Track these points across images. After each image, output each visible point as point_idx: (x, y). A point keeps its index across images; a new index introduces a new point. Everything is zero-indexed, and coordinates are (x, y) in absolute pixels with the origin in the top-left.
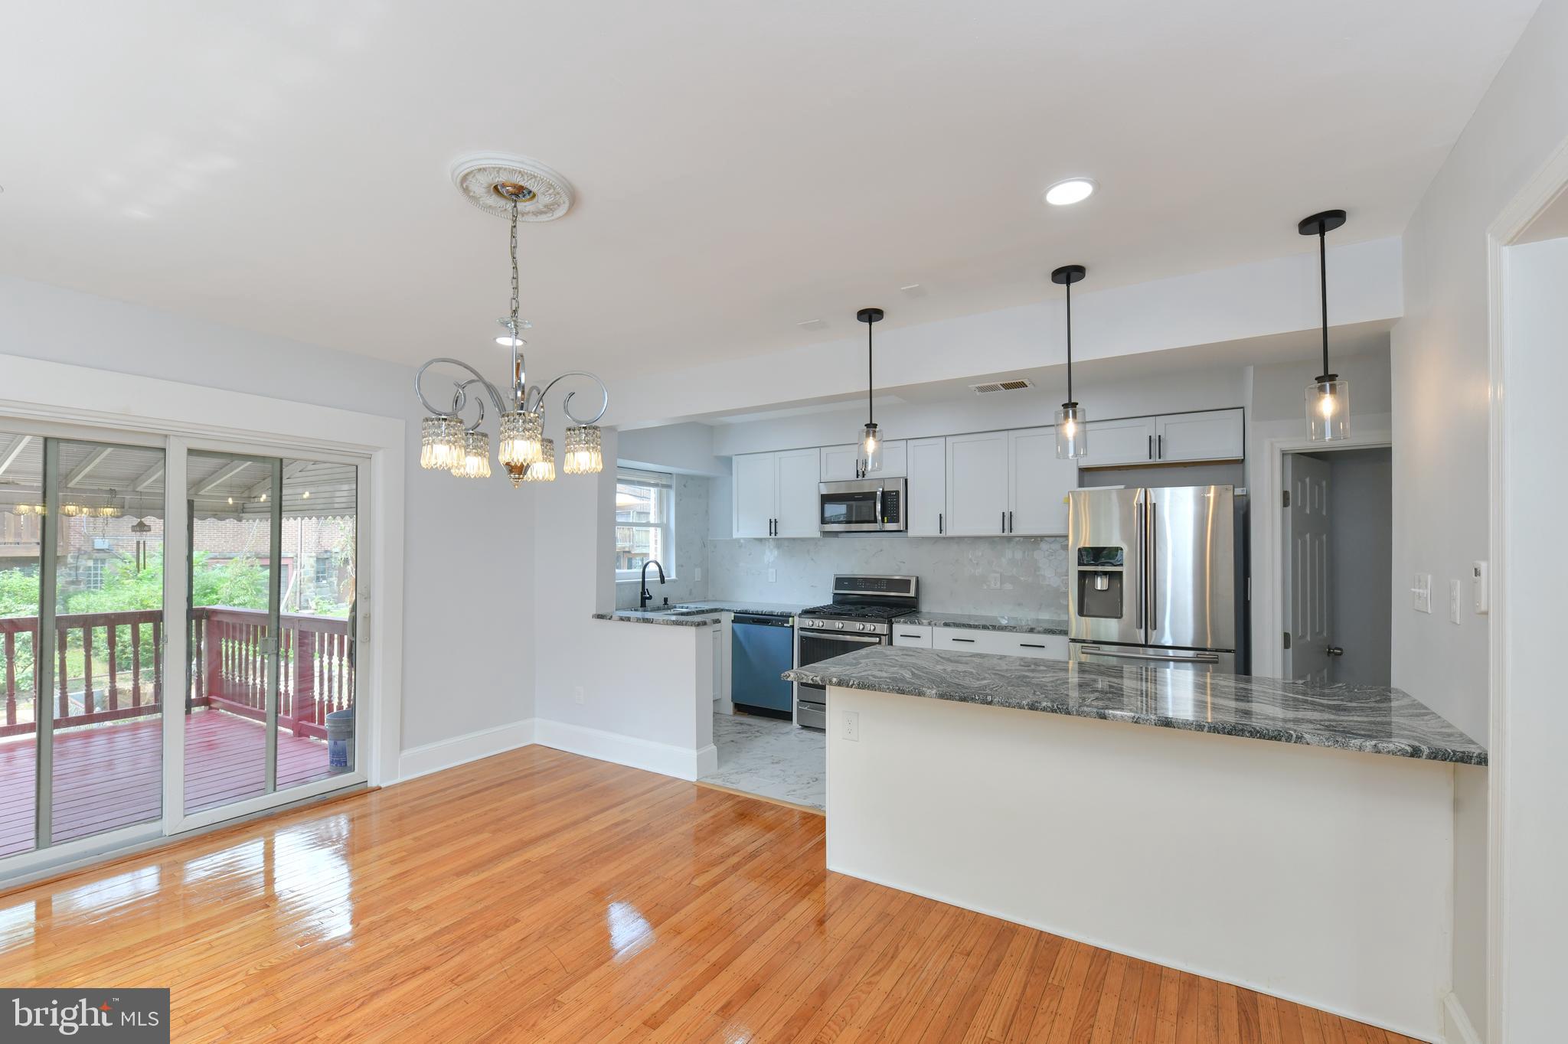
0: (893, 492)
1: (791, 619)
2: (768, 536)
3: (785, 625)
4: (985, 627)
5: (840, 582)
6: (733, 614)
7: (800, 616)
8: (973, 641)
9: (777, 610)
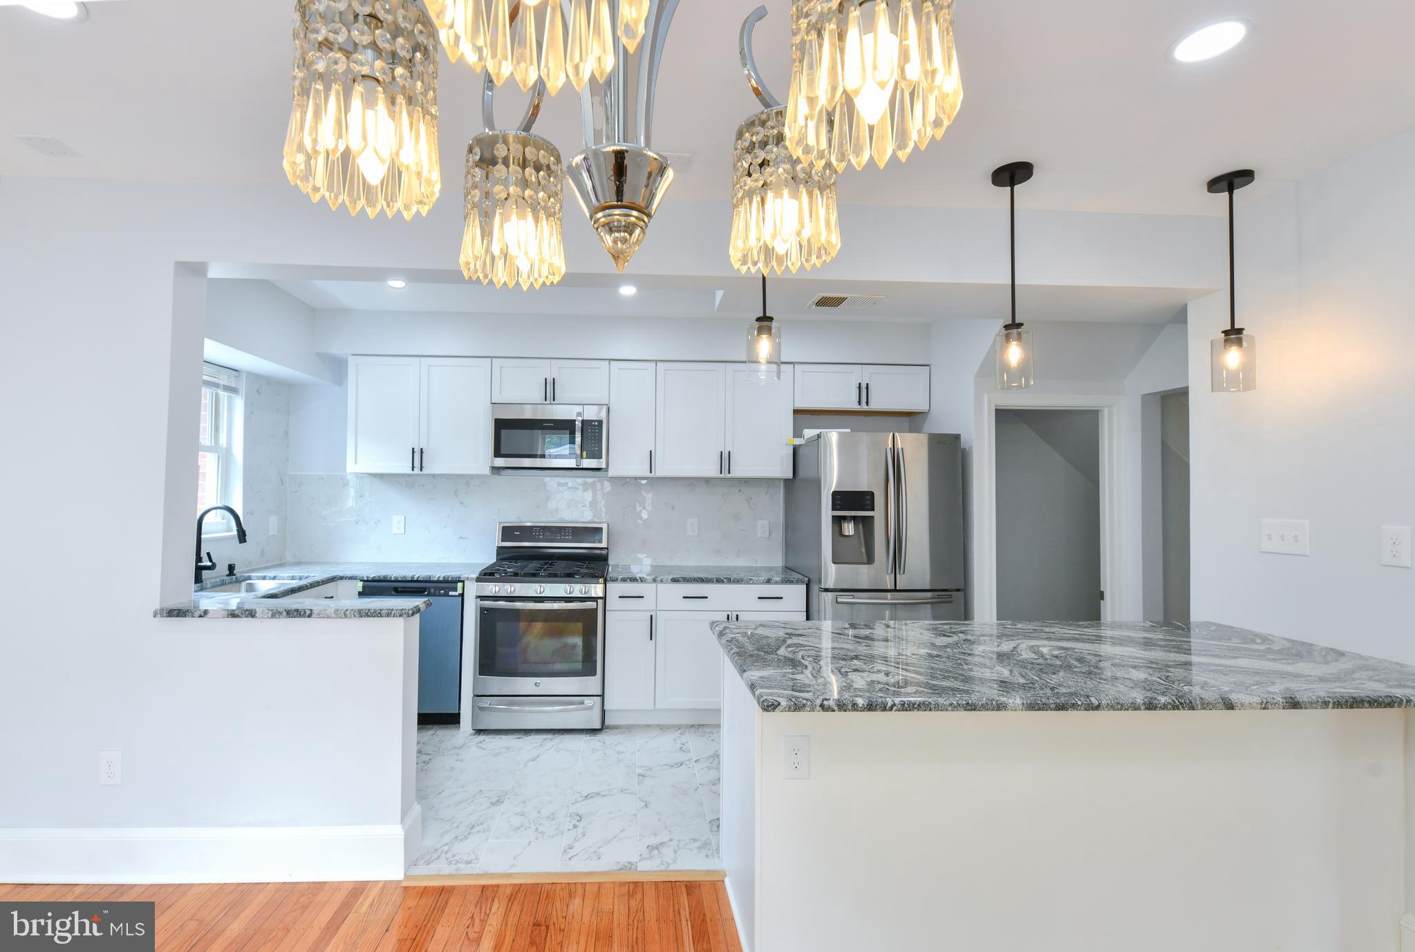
0: (595, 421)
1: (460, 585)
2: (409, 471)
3: (451, 593)
4: (719, 581)
5: (508, 532)
6: (361, 584)
7: (478, 580)
8: (706, 597)
9: (438, 574)
